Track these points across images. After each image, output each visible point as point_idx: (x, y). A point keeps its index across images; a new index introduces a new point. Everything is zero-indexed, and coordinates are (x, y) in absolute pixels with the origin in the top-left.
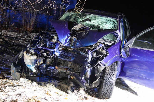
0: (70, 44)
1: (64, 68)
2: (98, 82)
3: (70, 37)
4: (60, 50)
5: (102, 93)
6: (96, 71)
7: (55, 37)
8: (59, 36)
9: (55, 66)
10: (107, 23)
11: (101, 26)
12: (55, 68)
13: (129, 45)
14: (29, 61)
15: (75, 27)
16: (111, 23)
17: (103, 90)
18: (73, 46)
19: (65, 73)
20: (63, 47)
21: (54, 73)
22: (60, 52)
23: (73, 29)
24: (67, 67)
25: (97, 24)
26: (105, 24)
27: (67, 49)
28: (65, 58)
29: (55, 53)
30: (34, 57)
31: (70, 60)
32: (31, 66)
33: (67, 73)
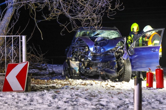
0: (96, 51)
1: (95, 68)
2: (123, 70)
3: (95, 46)
4: (91, 56)
5: (125, 78)
6: (120, 64)
7: (87, 47)
8: (89, 46)
9: (89, 67)
11: (109, 37)
12: (90, 69)
13: (132, 47)
14: (75, 65)
15: (96, 39)
16: (115, 34)
17: (125, 76)
18: (98, 52)
19: (96, 71)
20: (92, 53)
21: (89, 72)
22: (92, 57)
23: (95, 41)
24: (97, 67)
25: (107, 36)
26: (112, 35)
27: (95, 54)
28: (95, 61)
29: (89, 58)
30: (78, 62)
31: (98, 62)
32: (77, 68)
33: (97, 71)
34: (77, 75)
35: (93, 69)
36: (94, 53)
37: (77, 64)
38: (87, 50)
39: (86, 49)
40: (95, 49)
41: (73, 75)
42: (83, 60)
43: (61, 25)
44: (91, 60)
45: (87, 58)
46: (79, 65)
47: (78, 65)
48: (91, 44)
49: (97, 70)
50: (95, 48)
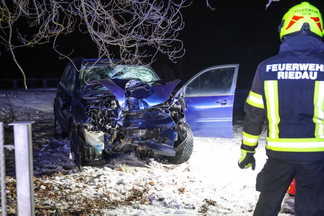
0: (129, 107)
1: (129, 140)
5: (183, 155)
6: (178, 132)
8: (118, 99)
9: (119, 140)
10: (144, 73)
12: (120, 142)
13: (181, 95)
14: (98, 140)
15: (128, 84)
16: (148, 73)
17: (184, 152)
18: (133, 109)
19: (130, 145)
20: (124, 112)
21: (119, 148)
22: (123, 119)
23: (126, 87)
24: (133, 137)
26: (143, 75)
27: (128, 114)
28: (129, 126)
29: (119, 123)
30: (102, 134)
31: (135, 127)
32: (102, 146)
33: (132, 145)
34: (99, 158)
35: (124, 143)
36: (126, 112)
37: (100, 138)
38: (116, 106)
39: (114, 104)
40: (127, 103)
41: (89, 158)
42: (108, 127)
43: (62, 57)
44: (122, 125)
45: (116, 122)
46: (103, 140)
47: (103, 138)
48: (120, 93)
49: (133, 143)
50: (127, 100)
